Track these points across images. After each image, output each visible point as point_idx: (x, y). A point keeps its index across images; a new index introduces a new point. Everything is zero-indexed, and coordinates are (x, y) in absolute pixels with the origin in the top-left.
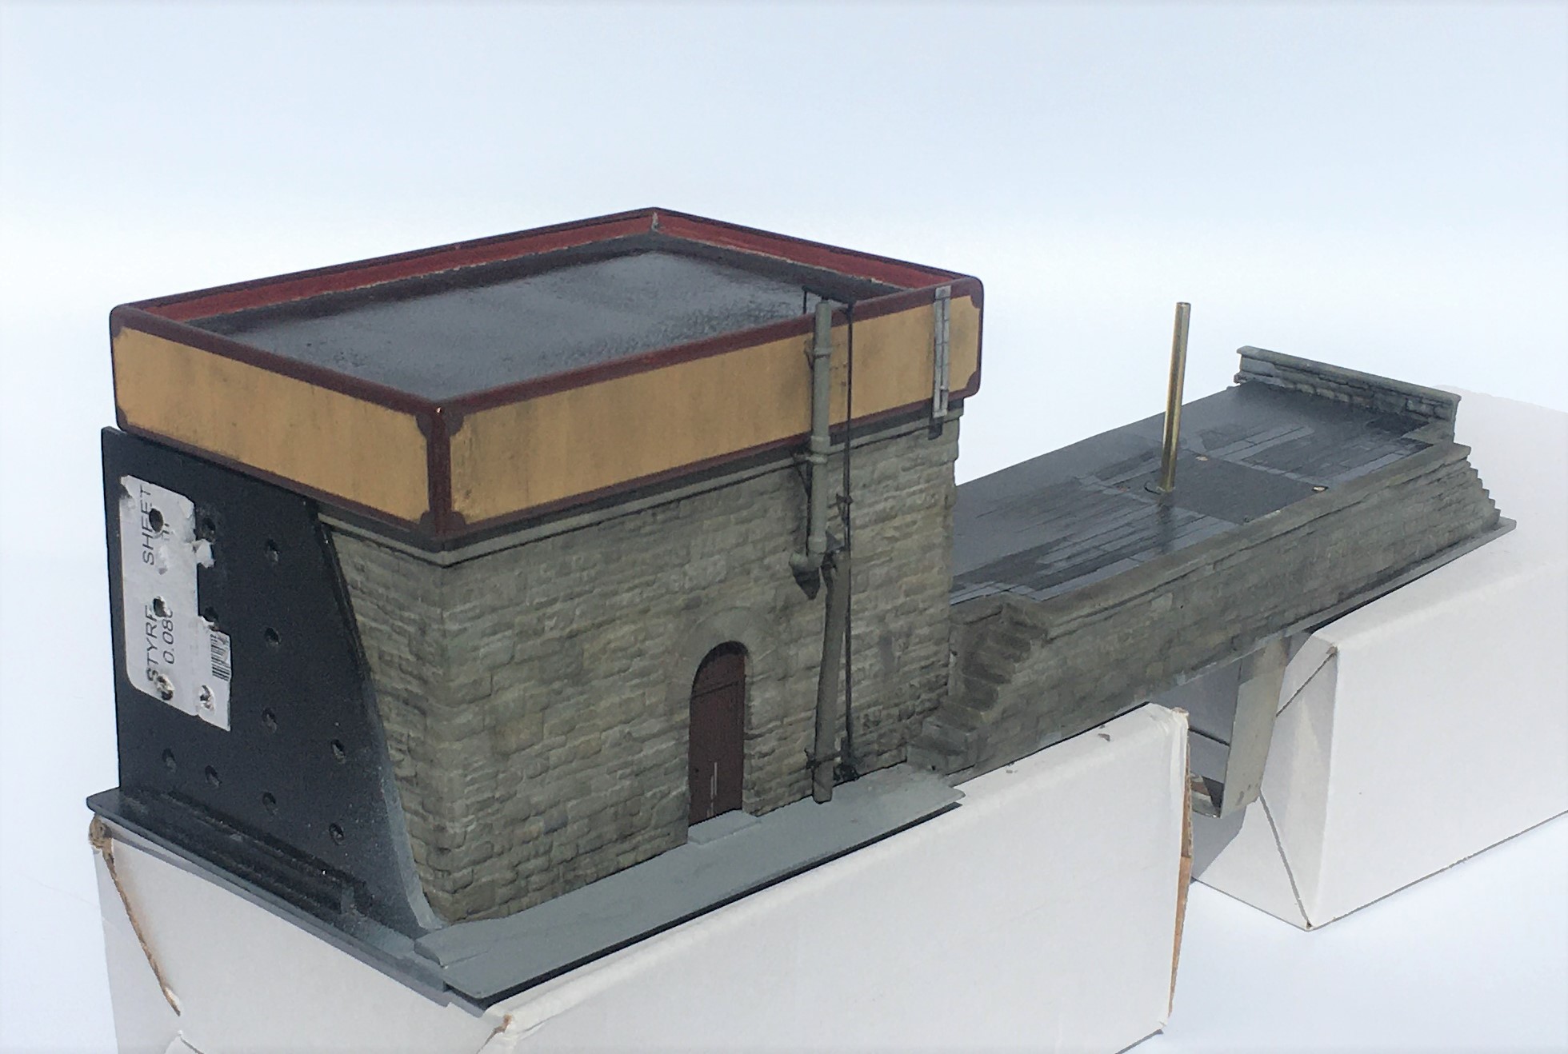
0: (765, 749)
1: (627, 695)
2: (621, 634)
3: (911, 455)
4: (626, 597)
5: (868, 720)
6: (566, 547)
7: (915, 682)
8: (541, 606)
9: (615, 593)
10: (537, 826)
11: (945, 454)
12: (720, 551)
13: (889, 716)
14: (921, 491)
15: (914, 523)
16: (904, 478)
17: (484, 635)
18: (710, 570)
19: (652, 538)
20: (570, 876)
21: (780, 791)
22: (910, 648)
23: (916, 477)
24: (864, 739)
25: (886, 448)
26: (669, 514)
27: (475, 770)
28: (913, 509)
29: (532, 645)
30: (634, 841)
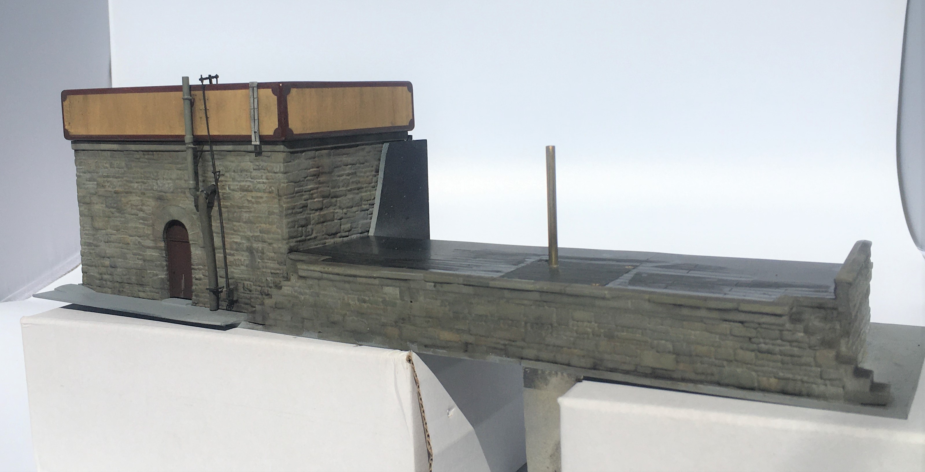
0: (197, 276)
5: (244, 286)
8: (104, 177)
10: (107, 262)
11: (275, 168)
12: (171, 179)
13: (256, 290)
14: (263, 183)
15: (261, 198)
18: (167, 186)
22: (264, 260)
23: (260, 175)
24: (244, 295)
28: (259, 190)
30: (144, 289)
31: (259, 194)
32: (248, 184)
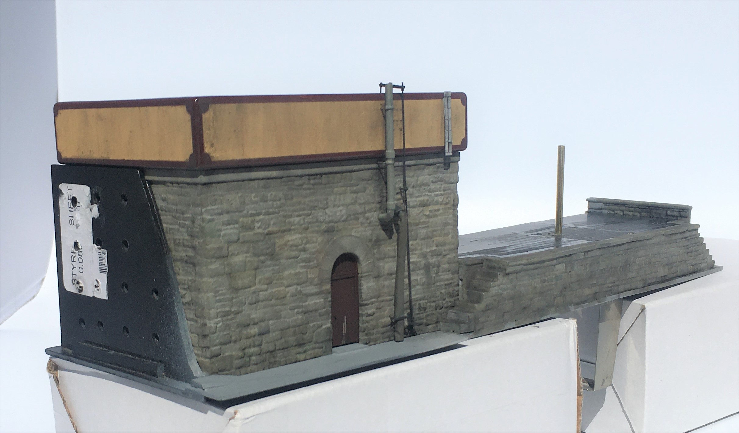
0: (370, 312)
1: (299, 270)
2: (294, 238)
3: (435, 176)
4: (297, 219)
5: (420, 306)
6: (266, 187)
7: (443, 291)
8: (252, 215)
9: (291, 216)
10: (254, 330)
11: (452, 178)
12: (343, 205)
13: (430, 307)
14: (441, 195)
15: (438, 210)
16: (432, 186)
17: (224, 224)
18: (338, 214)
19: (308, 192)
20: (272, 360)
21: (378, 335)
22: (440, 274)
23: (438, 187)
24: (419, 316)
25: (423, 169)
26: (316, 181)
27: (221, 295)
28: (437, 203)
29: (248, 235)
30: (305, 348)
31: (436, 207)
32: (426, 198)
